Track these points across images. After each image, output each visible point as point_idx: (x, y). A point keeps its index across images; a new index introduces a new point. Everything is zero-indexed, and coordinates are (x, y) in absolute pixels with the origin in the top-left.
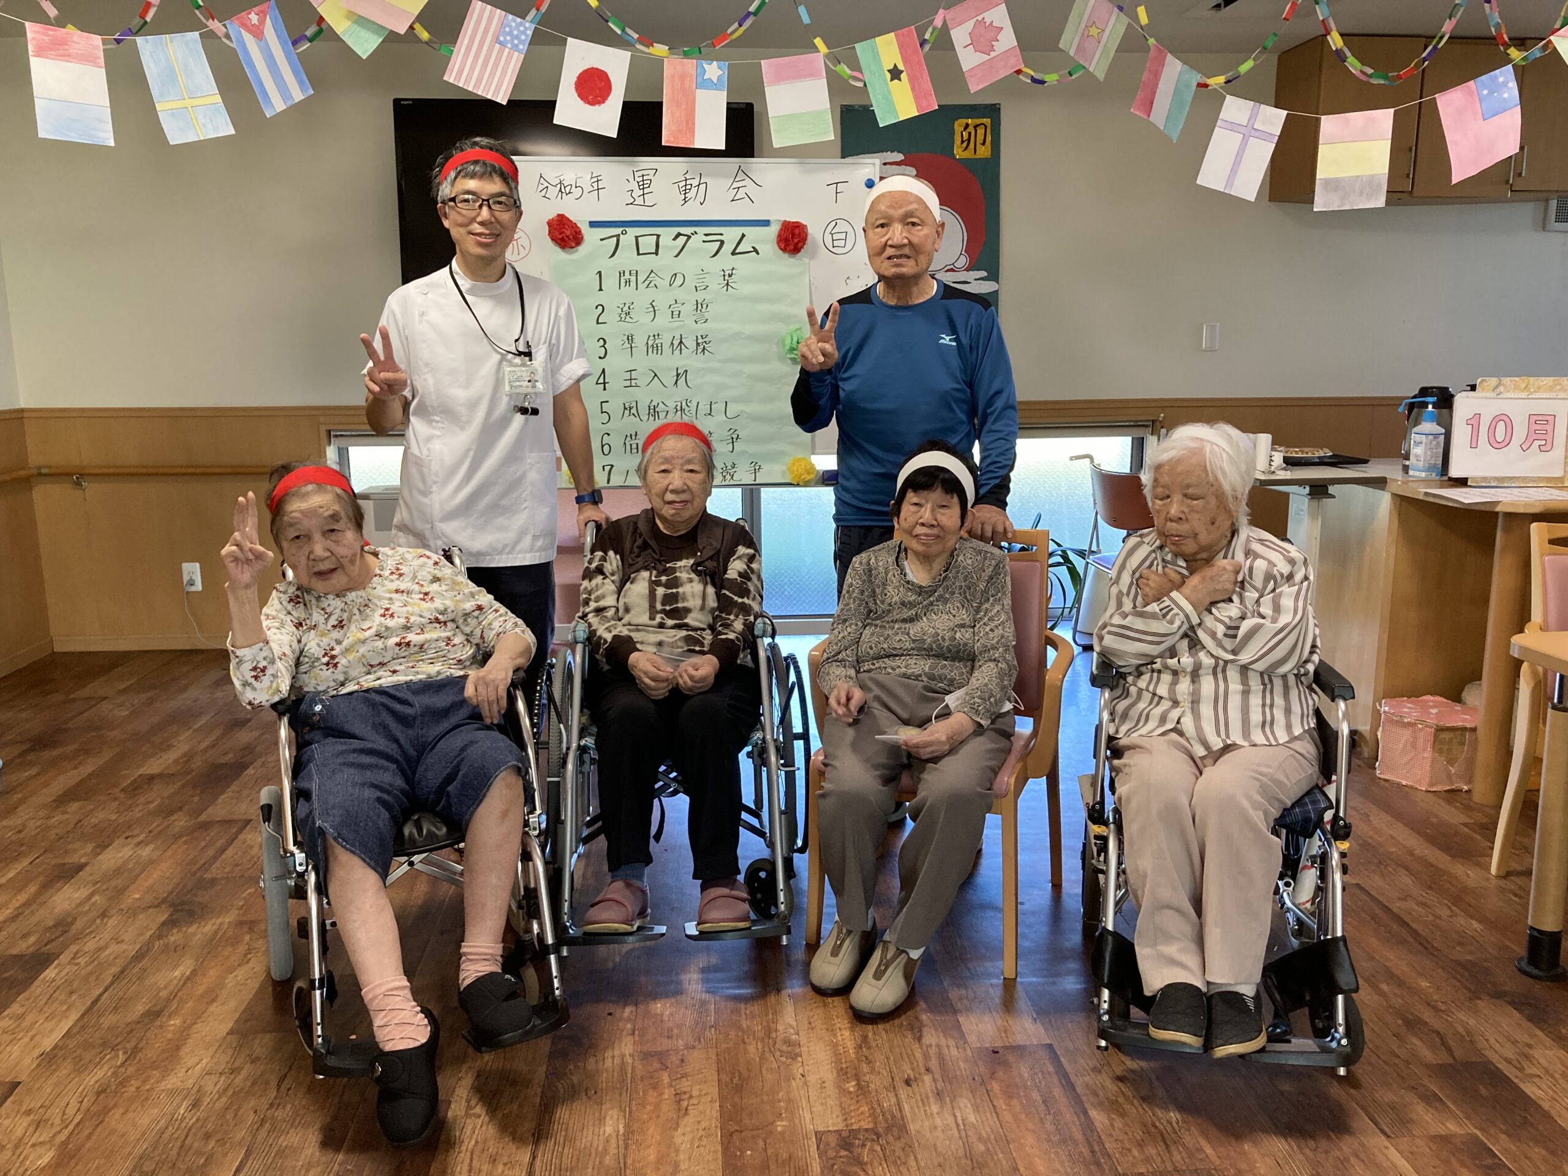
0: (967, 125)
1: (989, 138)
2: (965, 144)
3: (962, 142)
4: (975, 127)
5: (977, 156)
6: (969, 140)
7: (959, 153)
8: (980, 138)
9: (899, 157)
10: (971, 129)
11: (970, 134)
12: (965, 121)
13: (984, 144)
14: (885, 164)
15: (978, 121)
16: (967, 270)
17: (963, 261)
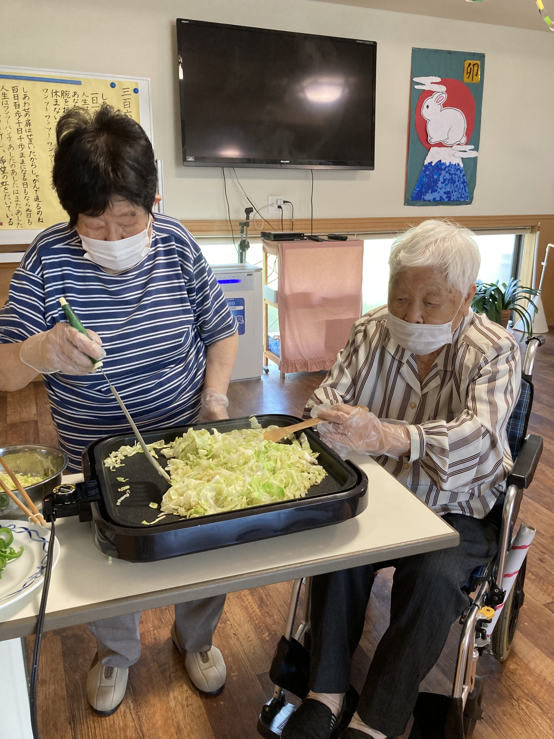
0: (470, 64)
1: (479, 72)
2: (468, 75)
3: (467, 73)
4: (474, 65)
5: (474, 82)
6: (470, 72)
7: (465, 79)
8: (475, 73)
9: (439, 80)
10: (471, 66)
11: (471, 68)
12: (469, 61)
13: (476, 75)
14: (432, 83)
15: (475, 62)
16: (466, 144)
17: (464, 140)
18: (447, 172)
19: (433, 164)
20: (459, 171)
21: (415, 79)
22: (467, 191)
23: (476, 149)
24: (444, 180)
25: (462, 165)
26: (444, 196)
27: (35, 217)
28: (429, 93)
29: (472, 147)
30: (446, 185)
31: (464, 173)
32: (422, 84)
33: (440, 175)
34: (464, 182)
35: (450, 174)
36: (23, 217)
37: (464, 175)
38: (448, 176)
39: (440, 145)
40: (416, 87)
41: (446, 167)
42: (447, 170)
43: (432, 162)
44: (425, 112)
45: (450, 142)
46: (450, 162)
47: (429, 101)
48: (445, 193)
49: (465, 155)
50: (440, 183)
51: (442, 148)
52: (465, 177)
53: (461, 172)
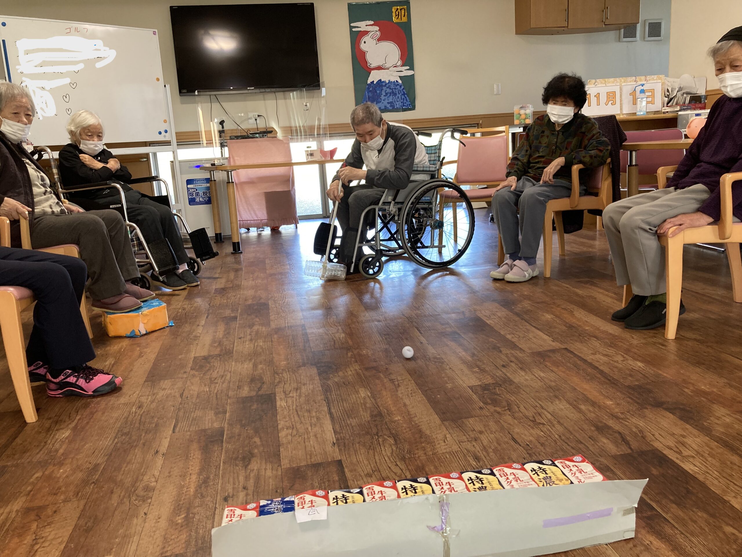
0: (397, 9)
1: (406, 14)
3: (396, 16)
4: (401, 10)
5: (402, 21)
6: (398, 15)
7: (394, 19)
8: (403, 14)
9: (372, 23)
10: (399, 10)
11: (399, 12)
12: (396, 7)
13: (404, 16)
14: (366, 26)
15: (402, 7)
16: (402, 66)
17: (400, 63)
18: (387, 88)
19: (375, 83)
20: (398, 87)
21: (352, 25)
22: (408, 100)
23: (412, 68)
24: (386, 93)
25: (400, 82)
26: (388, 106)
28: (366, 33)
29: (408, 68)
30: (388, 97)
31: (403, 87)
32: (358, 27)
33: (382, 90)
34: (404, 94)
35: (390, 89)
37: (403, 89)
38: (388, 90)
39: (379, 68)
40: (354, 30)
41: (386, 84)
42: (387, 86)
43: (373, 81)
44: (363, 46)
45: (387, 66)
46: (389, 81)
47: (366, 38)
48: (388, 103)
49: (402, 74)
50: (382, 96)
51: (381, 71)
52: (404, 90)
53: (401, 87)
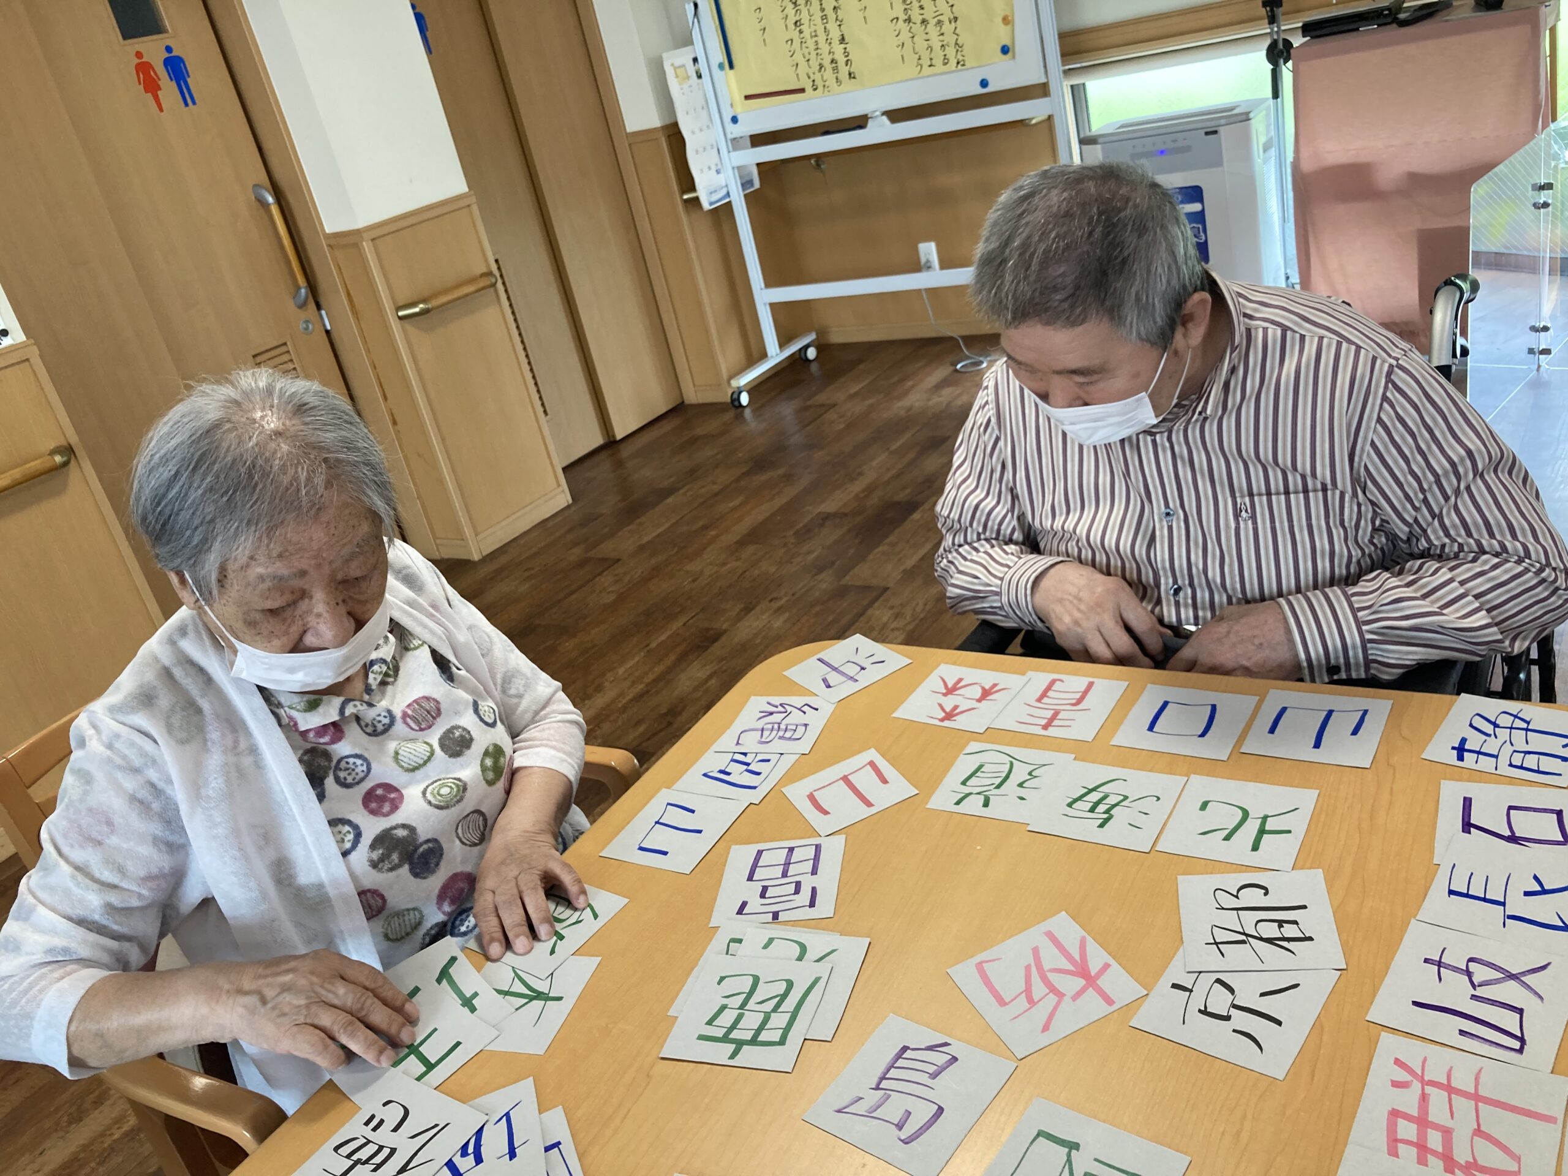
27: (844, 71)
36: (828, 74)
